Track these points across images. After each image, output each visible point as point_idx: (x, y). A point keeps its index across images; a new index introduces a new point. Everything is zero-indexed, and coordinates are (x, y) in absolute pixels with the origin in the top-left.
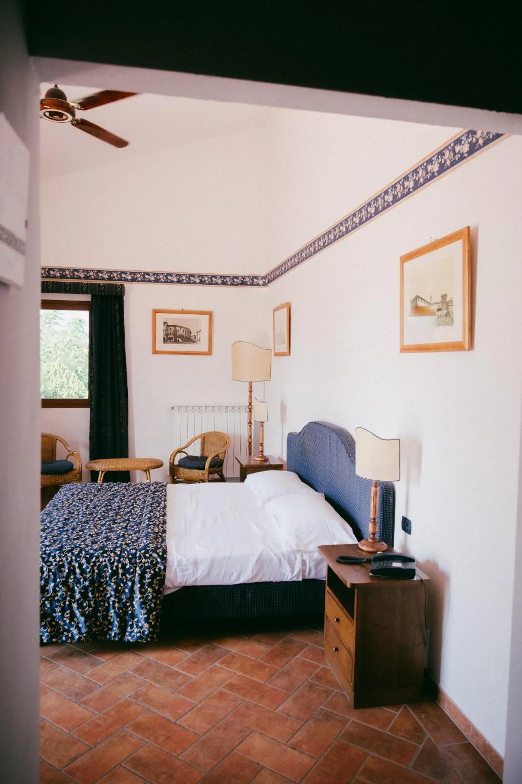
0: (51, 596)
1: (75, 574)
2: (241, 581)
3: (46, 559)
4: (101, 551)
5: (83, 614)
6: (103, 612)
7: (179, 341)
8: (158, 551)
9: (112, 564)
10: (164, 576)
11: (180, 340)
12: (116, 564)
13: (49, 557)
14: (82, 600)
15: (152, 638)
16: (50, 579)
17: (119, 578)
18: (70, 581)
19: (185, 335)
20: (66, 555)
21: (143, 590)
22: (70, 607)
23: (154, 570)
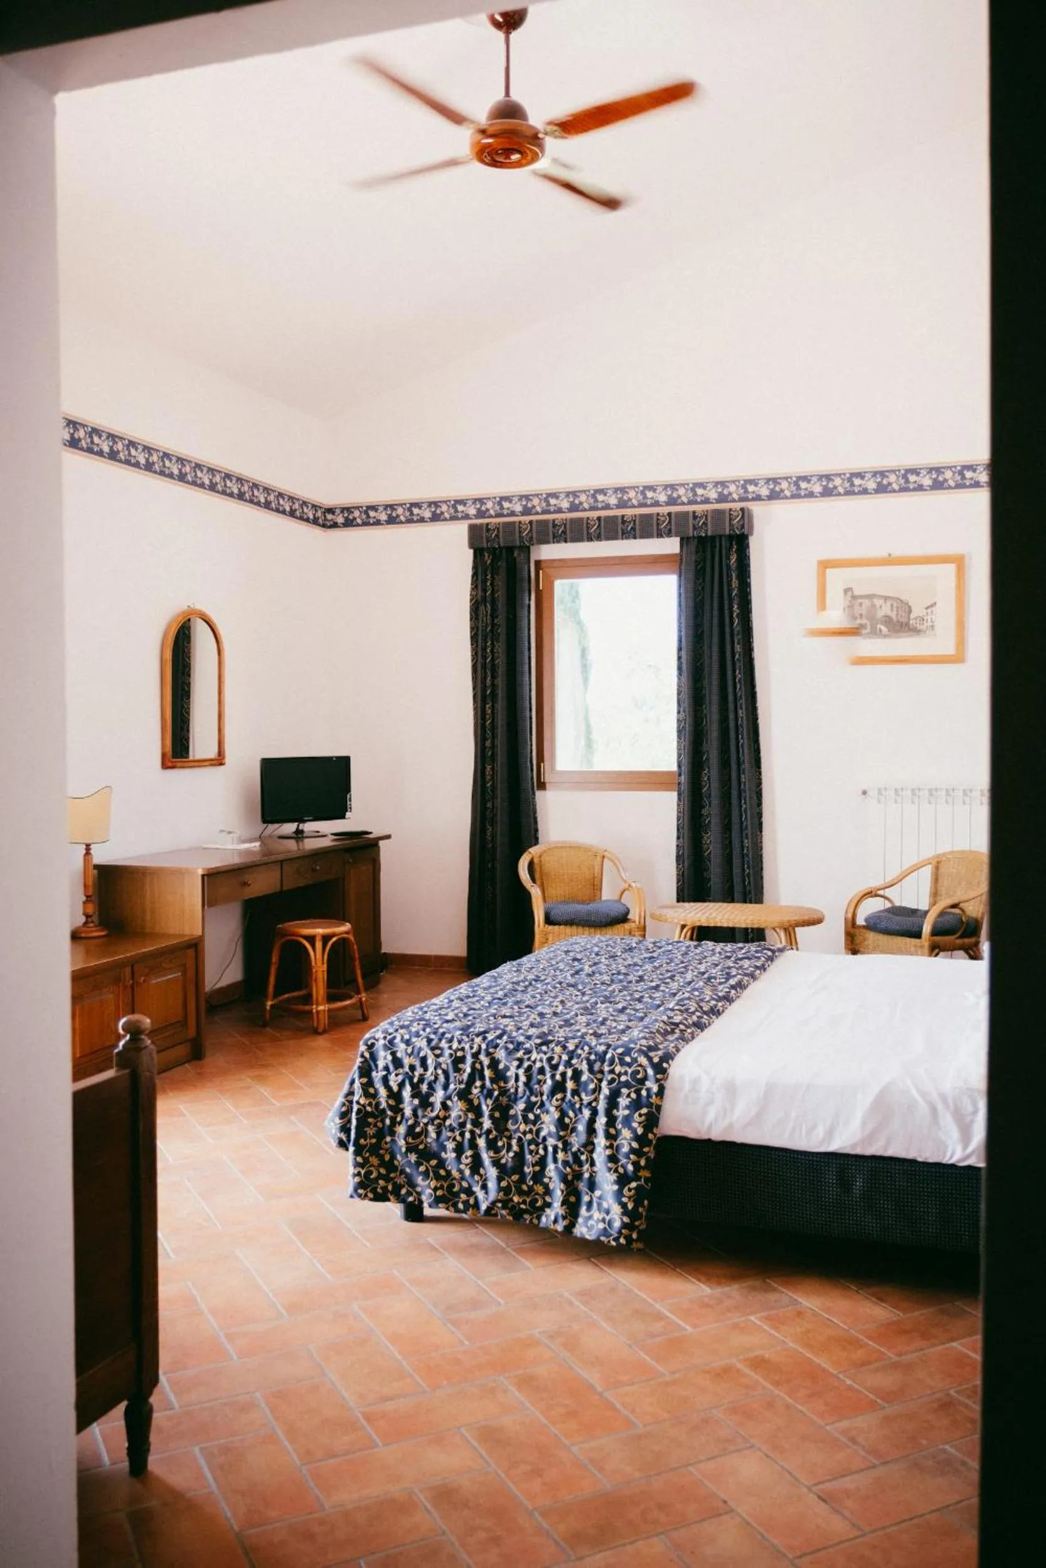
0: (437, 1117)
1: (482, 1078)
2: (834, 1146)
3: (433, 1044)
4: (538, 1041)
5: (496, 1163)
6: (533, 1166)
7: (880, 630)
8: (651, 1054)
9: (555, 1068)
10: (659, 1108)
11: (884, 629)
12: (561, 1068)
13: (440, 1040)
14: (494, 1132)
15: (628, 1238)
16: (438, 1083)
17: (567, 1100)
18: (475, 1091)
19: (897, 615)
20: (473, 1040)
21: (612, 1131)
22: (473, 1145)
23: (638, 1092)
